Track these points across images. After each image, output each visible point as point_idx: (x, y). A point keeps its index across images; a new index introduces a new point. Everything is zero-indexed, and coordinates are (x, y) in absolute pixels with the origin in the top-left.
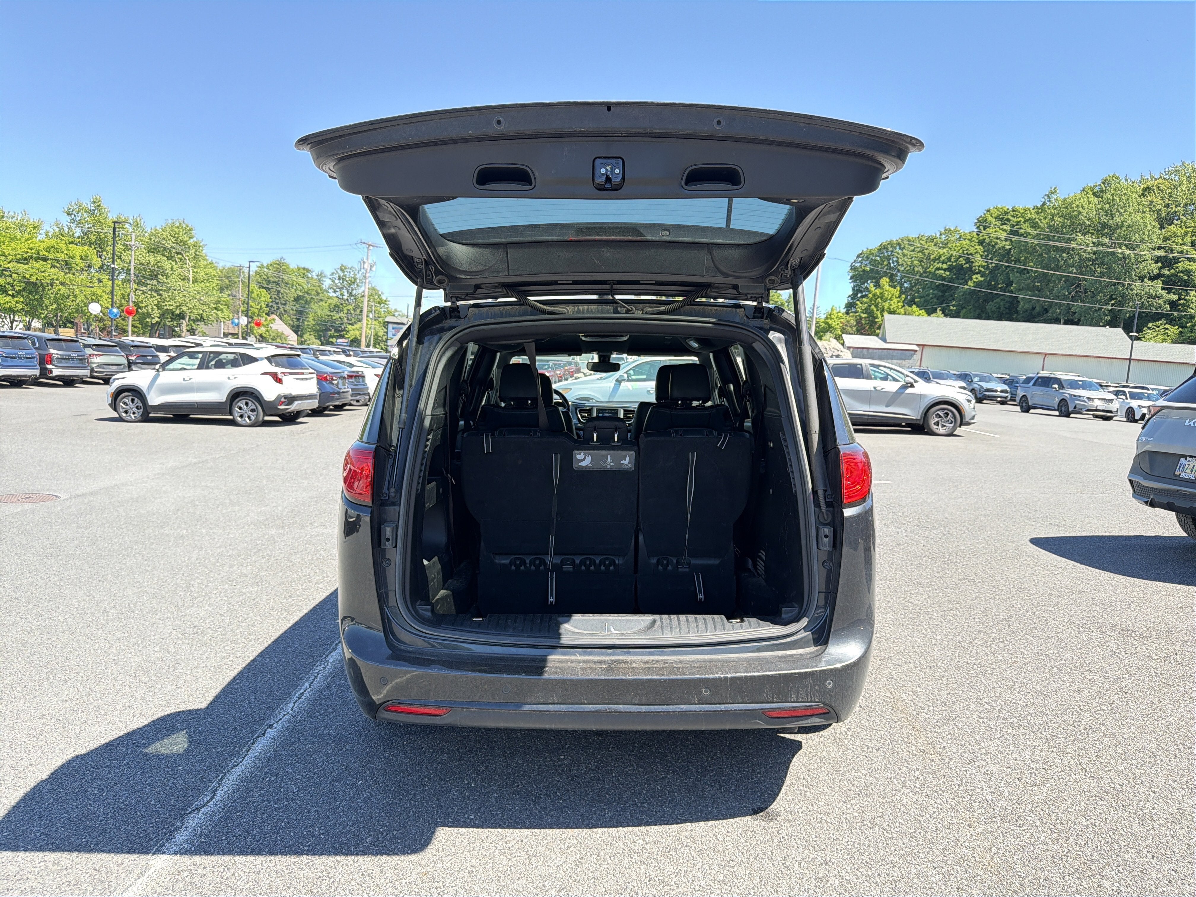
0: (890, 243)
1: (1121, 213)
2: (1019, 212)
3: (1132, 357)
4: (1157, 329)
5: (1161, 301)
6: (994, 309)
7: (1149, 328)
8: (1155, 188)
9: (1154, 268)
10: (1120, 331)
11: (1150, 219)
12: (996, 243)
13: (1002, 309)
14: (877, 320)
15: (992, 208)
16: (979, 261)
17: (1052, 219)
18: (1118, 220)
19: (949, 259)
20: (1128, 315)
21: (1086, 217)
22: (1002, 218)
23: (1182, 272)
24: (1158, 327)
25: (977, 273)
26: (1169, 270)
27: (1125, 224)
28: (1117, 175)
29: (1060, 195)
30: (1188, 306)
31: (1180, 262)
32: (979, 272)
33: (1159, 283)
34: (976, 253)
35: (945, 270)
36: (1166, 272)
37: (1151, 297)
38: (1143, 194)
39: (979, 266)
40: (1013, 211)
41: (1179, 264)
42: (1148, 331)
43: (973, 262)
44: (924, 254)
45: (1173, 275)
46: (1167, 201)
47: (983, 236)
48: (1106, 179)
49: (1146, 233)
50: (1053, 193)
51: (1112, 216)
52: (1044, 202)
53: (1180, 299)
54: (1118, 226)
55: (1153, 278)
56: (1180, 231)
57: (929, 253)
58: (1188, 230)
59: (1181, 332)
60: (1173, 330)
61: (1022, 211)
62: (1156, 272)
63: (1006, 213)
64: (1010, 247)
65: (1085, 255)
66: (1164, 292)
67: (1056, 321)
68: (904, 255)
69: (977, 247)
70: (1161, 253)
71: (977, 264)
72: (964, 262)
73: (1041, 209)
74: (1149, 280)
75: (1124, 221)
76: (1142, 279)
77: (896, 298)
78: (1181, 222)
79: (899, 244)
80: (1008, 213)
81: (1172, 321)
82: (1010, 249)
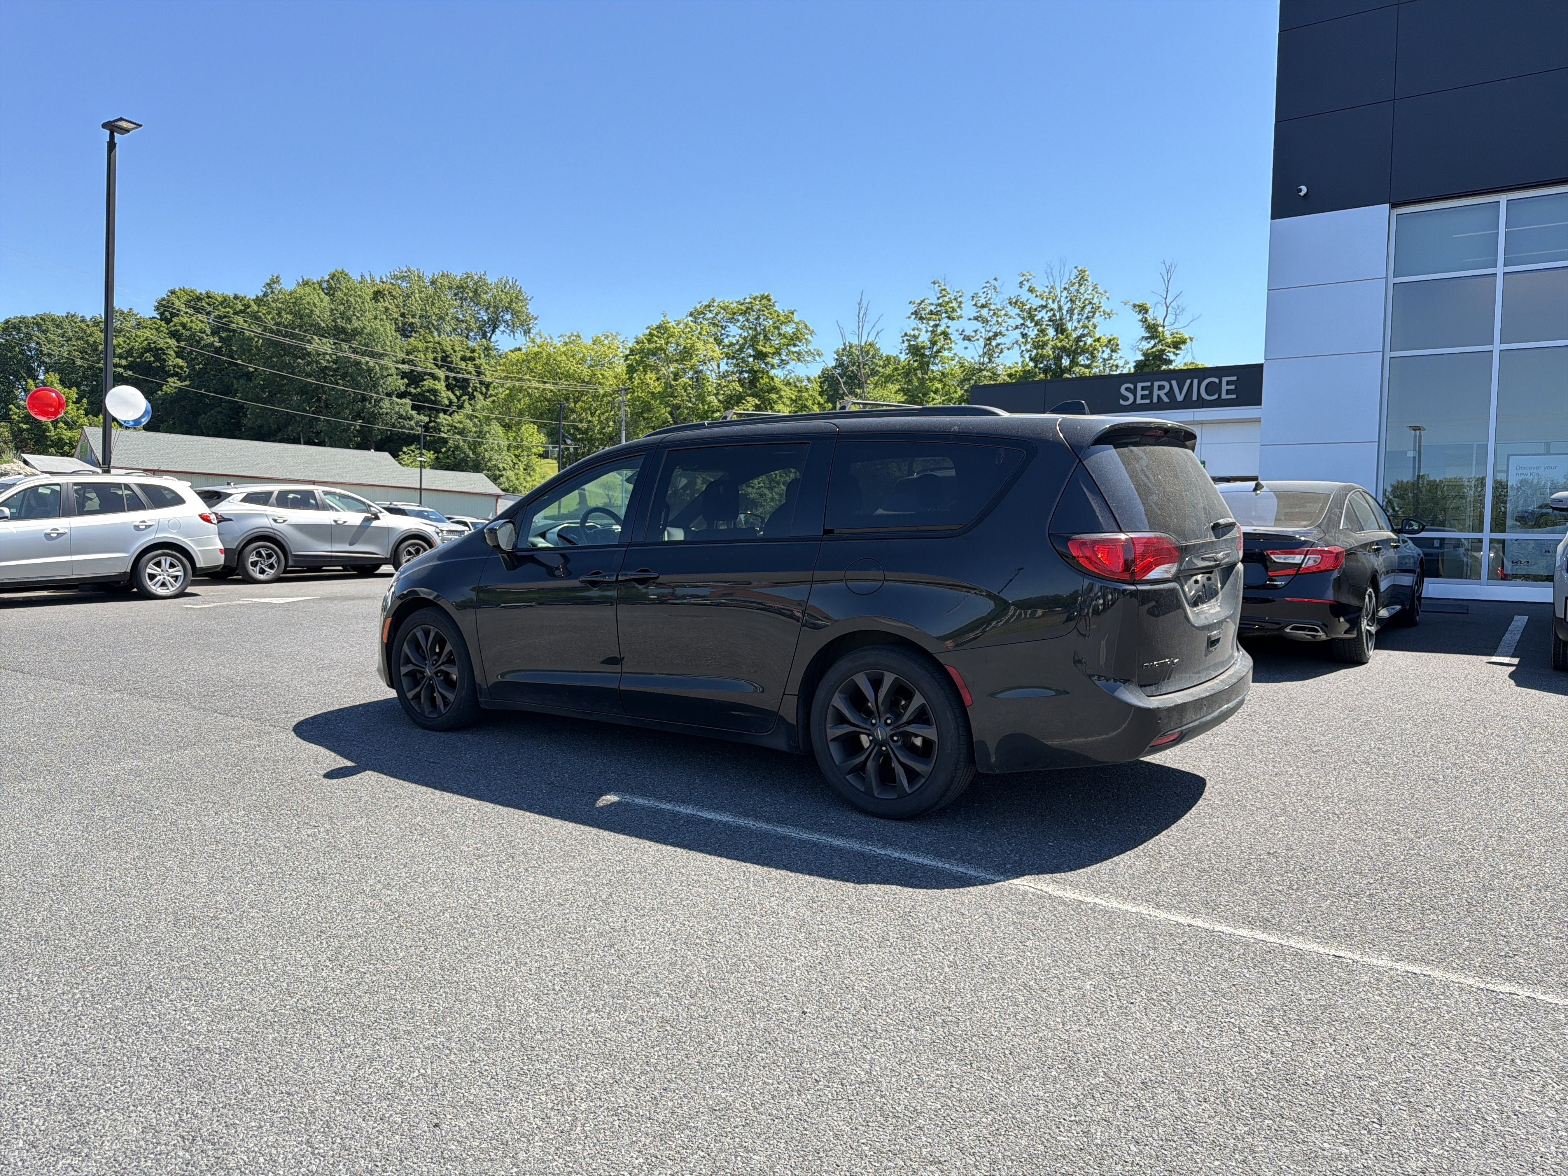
0: (23, 320)
1: (358, 317)
2: (216, 299)
4: (413, 454)
5: (412, 423)
6: (210, 424)
7: (404, 453)
8: (386, 292)
9: (401, 384)
10: (386, 455)
11: (390, 328)
12: (202, 339)
13: (220, 424)
14: (48, 434)
15: (177, 290)
16: (173, 361)
17: (279, 314)
18: (356, 325)
19: (129, 353)
20: (379, 437)
21: (319, 317)
22: (196, 303)
23: (428, 391)
24: (413, 452)
25: (172, 376)
26: (415, 388)
27: (366, 331)
28: (346, 271)
29: (288, 284)
30: (440, 431)
31: (425, 380)
32: (176, 374)
33: (407, 401)
34: (167, 348)
35: (124, 367)
36: (413, 391)
37: (401, 417)
38: (374, 298)
39: (174, 366)
40: (208, 297)
41: (425, 383)
42: (404, 456)
43: (165, 360)
44: (87, 342)
45: (419, 394)
46: (402, 310)
47: (175, 326)
48: (335, 275)
49: (389, 344)
50: (274, 283)
51: (349, 320)
52: (266, 292)
53: (430, 421)
54: (356, 333)
55: (402, 395)
56: (421, 346)
57: (95, 342)
58: (429, 345)
59: (437, 458)
60: (429, 456)
61: (220, 299)
62: (403, 388)
63: (199, 299)
64: (220, 344)
65: (325, 364)
66: (414, 413)
67: (296, 441)
68: (49, 341)
69: (168, 340)
70: (406, 367)
71: (171, 363)
72: (152, 359)
73: (258, 301)
74: (397, 397)
75: (364, 328)
76: (389, 395)
77: (73, 402)
78: (420, 335)
79: (37, 324)
80: (201, 299)
81: (428, 446)
82: (221, 347)
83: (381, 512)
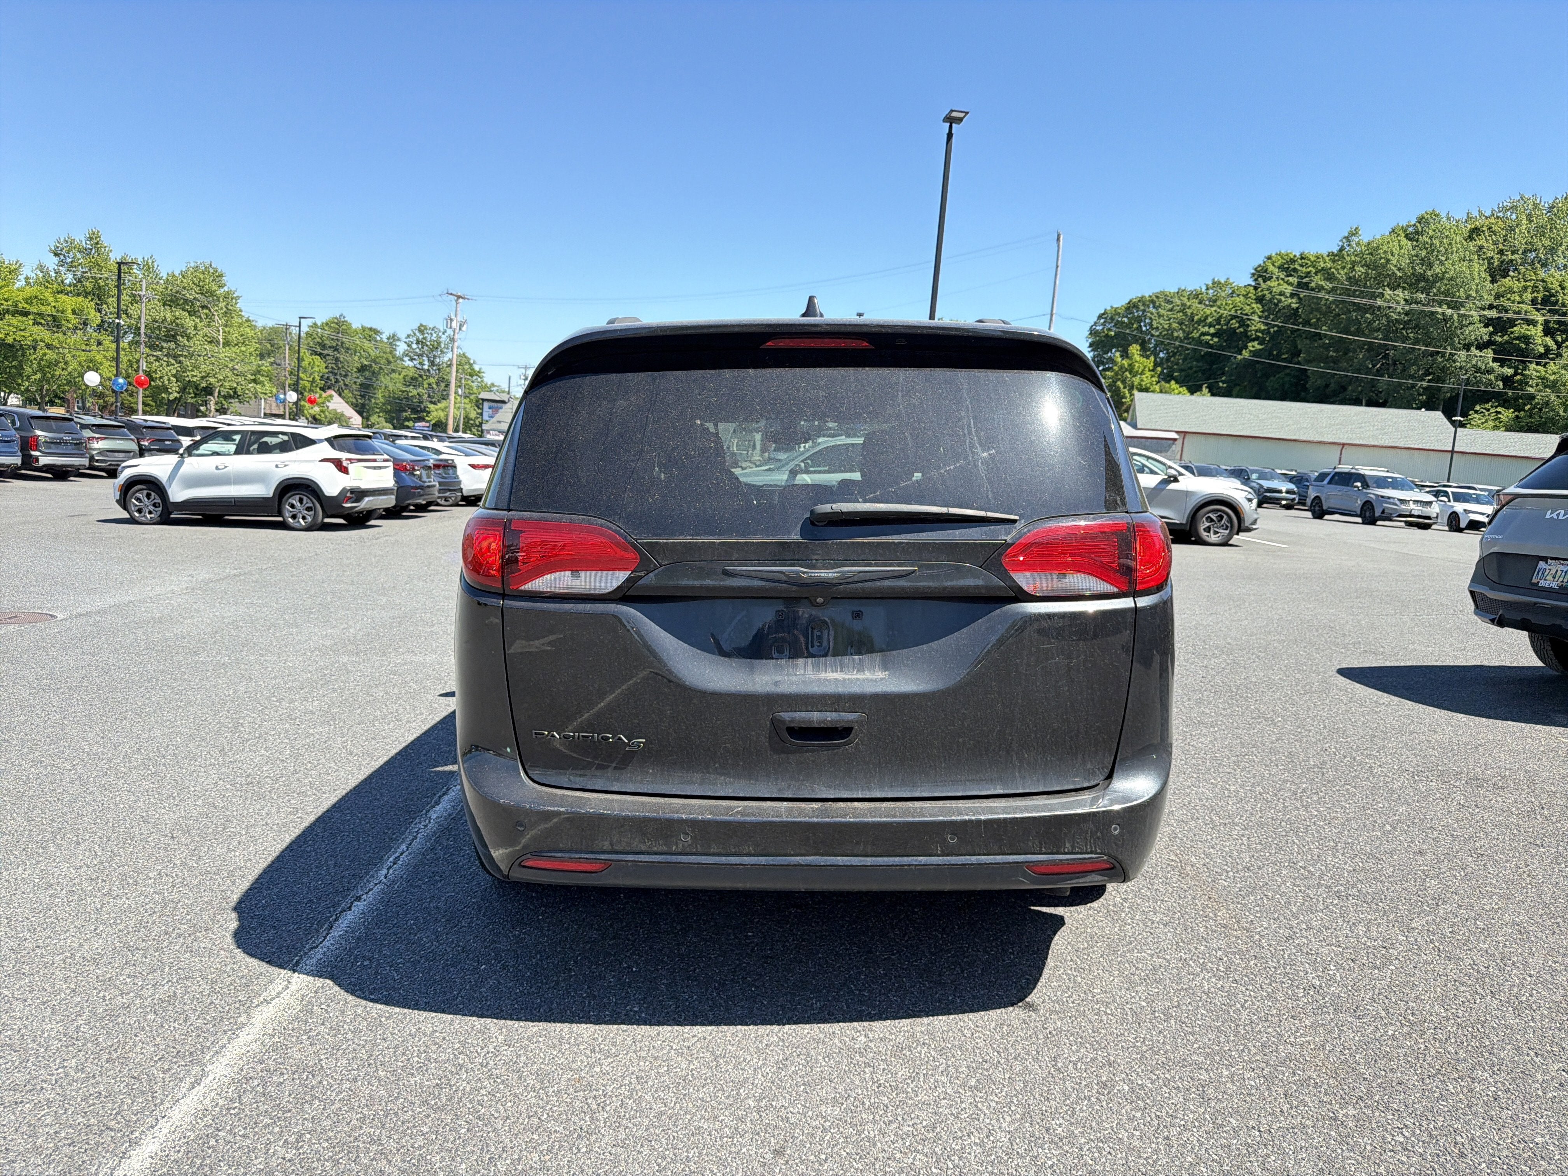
0: (1141, 300)
1: (1441, 262)
2: (1309, 260)
3: (1456, 449)
4: (1487, 413)
5: (1492, 377)
6: (1276, 386)
7: (1476, 412)
8: (1485, 228)
9: (1484, 333)
10: (1439, 415)
11: (1479, 269)
12: (1280, 301)
13: (1287, 386)
14: (1124, 400)
15: (1273, 254)
16: (1257, 324)
17: (1353, 269)
18: (1438, 270)
19: (1218, 321)
20: (1449, 395)
21: (1396, 266)
22: (1288, 266)
23: (1517, 338)
24: (1488, 410)
25: (1254, 340)
26: (1502, 336)
27: (1447, 276)
28: (1437, 211)
29: (1365, 237)
30: (1527, 383)
31: (1516, 325)
32: (1257, 338)
33: (1489, 354)
34: (1252, 313)
35: (1213, 335)
36: (1499, 339)
37: (1478, 370)
38: (1470, 237)
39: (1256, 331)
40: (1302, 258)
41: (1515, 328)
42: (1475, 415)
43: (1248, 326)
44: (1185, 314)
45: (1507, 342)
46: (1501, 246)
47: (1262, 291)
48: (1423, 218)
49: (1474, 287)
50: (1353, 235)
51: (1430, 266)
52: (1343, 246)
53: (1516, 374)
54: (1437, 278)
55: (1480, 347)
56: (1517, 286)
57: (1192, 313)
58: (1528, 284)
59: (1517, 417)
60: (1507, 414)
61: (1313, 259)
62: (1486, 338)
63: (1293, 261)
64: (1297, 305)
65: (1395, 316)
66: (1495, 365)
67: (1357, 402)
68: (1160, 316)
69: (1254, 305)
70: (1493, 314)
71: (1253, 328)
72: (1237, 325)
73: (1336, 257)
74: (1476, 349)
75: (1446, 272)
76: (1467, 347)
77: (1150, 370)
78: (1519, 273)
79: (1153, 302)
80: (1295, 261)
81: (1505, 402)
82: (1298, 308)
83: (1181, 474)
